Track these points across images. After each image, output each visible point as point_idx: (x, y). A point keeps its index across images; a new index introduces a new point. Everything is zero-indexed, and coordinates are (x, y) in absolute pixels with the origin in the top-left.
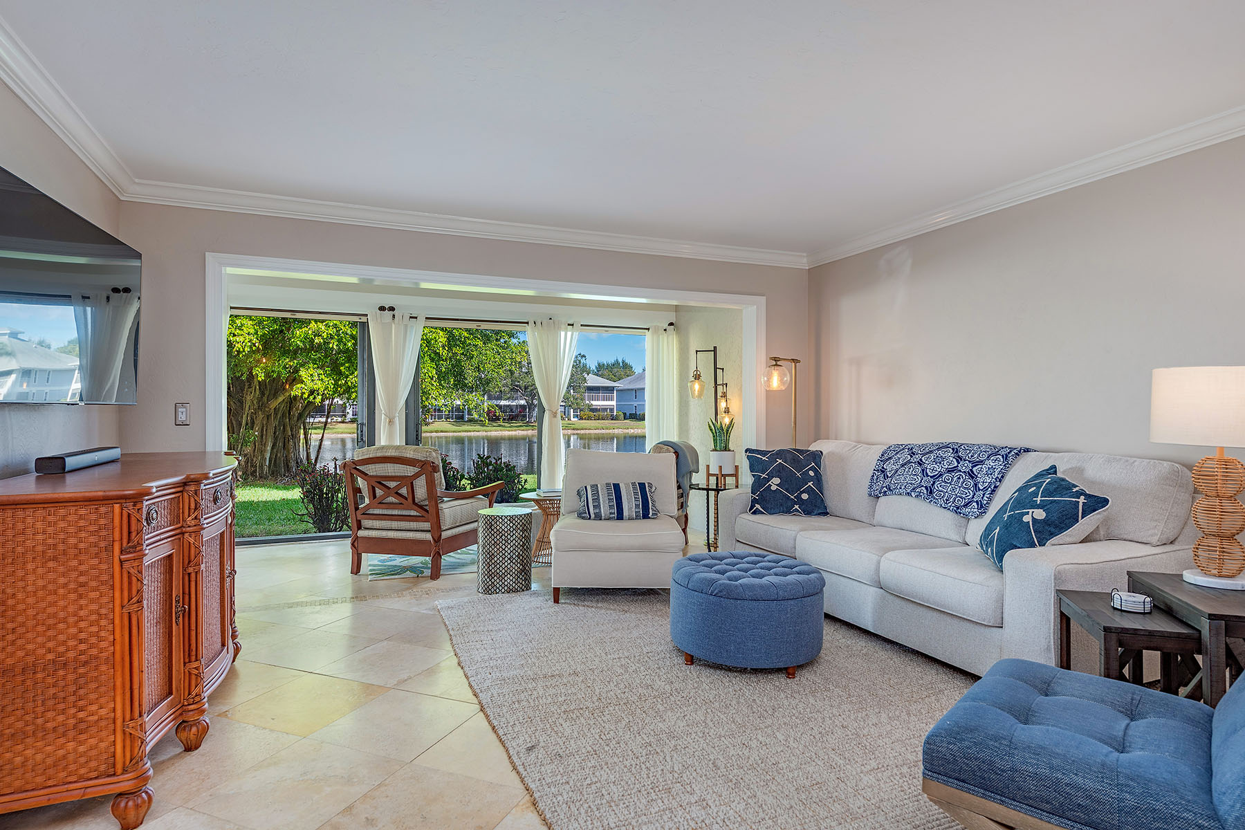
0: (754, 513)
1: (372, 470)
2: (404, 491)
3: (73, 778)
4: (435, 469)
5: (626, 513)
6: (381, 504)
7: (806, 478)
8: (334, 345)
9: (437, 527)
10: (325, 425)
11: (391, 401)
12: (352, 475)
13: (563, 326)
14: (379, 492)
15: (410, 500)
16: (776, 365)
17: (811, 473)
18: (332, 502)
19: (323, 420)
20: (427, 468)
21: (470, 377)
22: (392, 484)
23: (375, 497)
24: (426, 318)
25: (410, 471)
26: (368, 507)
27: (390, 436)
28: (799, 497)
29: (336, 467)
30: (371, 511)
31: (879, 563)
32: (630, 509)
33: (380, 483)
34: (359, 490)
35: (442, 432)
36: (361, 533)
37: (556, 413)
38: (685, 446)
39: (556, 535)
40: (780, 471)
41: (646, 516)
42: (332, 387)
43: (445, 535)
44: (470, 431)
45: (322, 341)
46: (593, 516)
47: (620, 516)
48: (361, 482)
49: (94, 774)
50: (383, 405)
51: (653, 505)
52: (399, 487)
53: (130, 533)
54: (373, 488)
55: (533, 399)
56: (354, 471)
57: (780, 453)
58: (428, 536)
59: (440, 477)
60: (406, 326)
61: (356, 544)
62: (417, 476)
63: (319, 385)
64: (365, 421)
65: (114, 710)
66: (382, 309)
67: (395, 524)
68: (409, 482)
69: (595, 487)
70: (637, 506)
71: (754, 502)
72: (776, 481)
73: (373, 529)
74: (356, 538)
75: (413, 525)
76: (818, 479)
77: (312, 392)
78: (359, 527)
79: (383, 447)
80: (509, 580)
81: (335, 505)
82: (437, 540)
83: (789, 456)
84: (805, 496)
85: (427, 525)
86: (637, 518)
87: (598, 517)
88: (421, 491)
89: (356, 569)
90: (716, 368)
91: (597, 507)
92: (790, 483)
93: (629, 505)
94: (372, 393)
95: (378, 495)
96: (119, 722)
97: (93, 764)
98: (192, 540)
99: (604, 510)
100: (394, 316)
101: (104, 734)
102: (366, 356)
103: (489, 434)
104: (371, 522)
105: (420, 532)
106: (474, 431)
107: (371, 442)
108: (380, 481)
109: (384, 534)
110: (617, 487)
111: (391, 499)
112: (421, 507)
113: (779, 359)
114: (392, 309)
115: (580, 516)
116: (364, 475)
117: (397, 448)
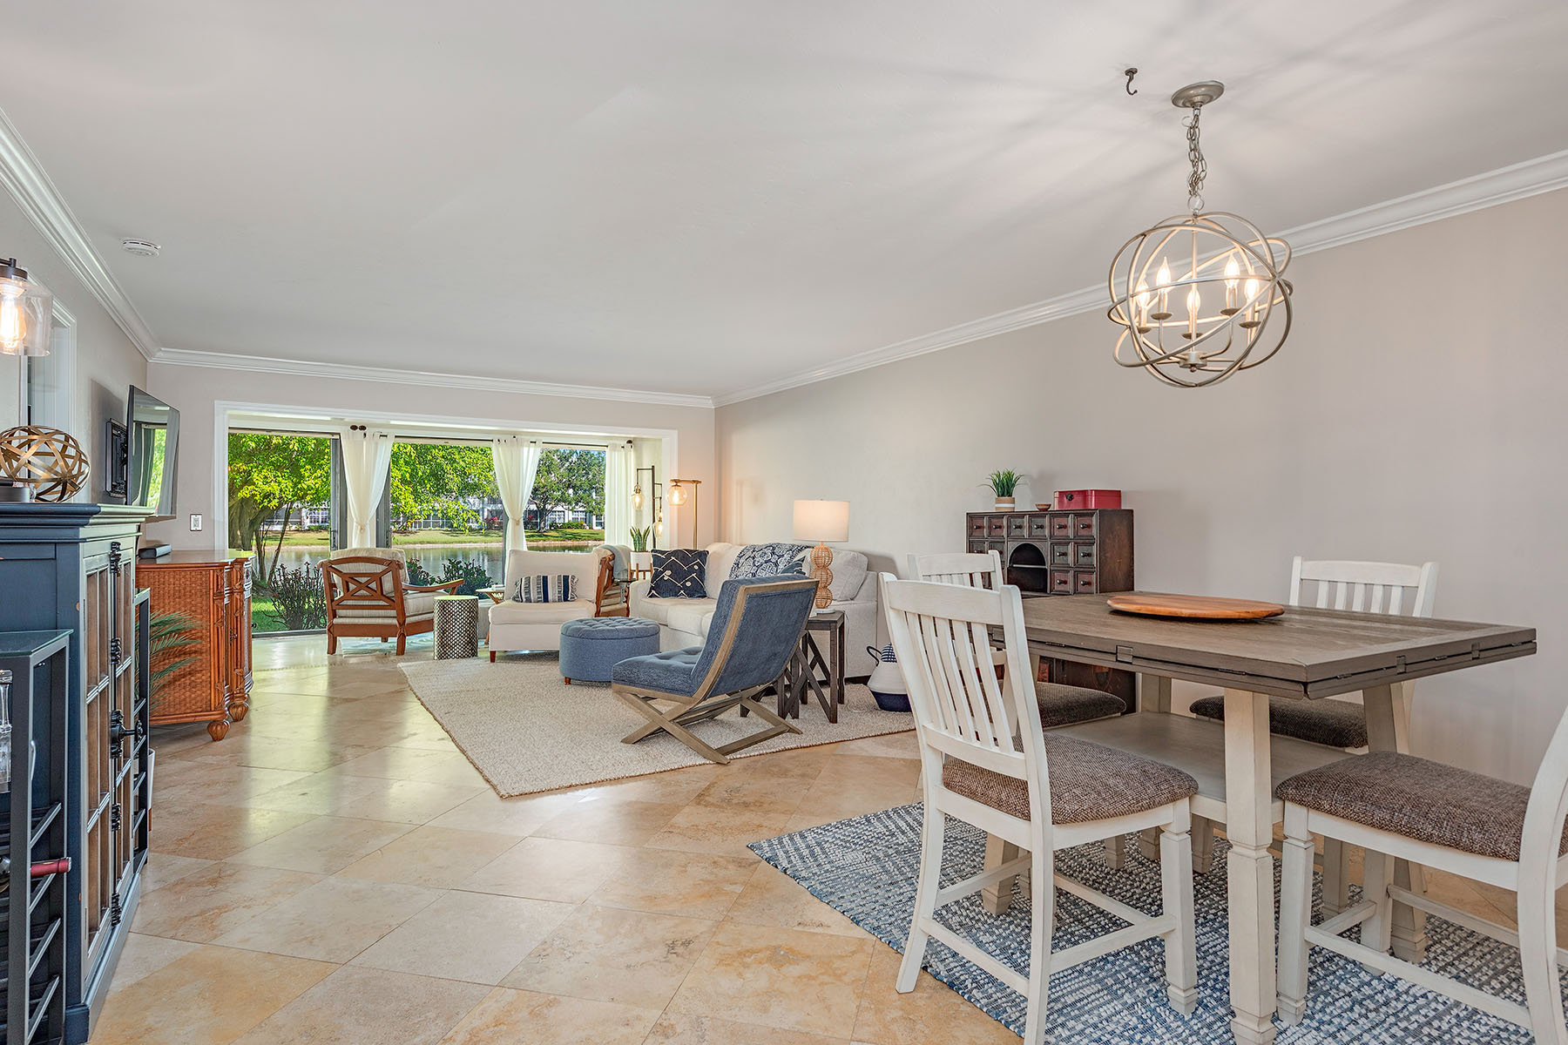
0: (650, 597)
1: (346, 568)
2: (373, 585)
3: (188, 711)
4: (400, 566)
5: (550, 597)
6: (353, 596)
7: (691, 570)
8: (295, 446)
9: (402, 614)
10: (283, 534)
11: (362, 508)
12: (328, 573)
13: (525, 443)
14: (352, 586)
15: (379, 592)
16: (676, 485)
17: (696, 567)
18: (304, 604)
19: (279, 528)
20: (393, 566)
21: (454, 482)
22: (363, 580)
23: (348, 590)
24: (396, 437)
25: (379, 568)
26: (342, 599)
27: (361, 539)
28: (684, 585)
29: (308, 571)
30: (345, 603)
31: (702, 619)
32: (554, 594)
33: (352, 578)
34: (335, 586)
35: (429, 543)
36: (336, 621)
37: (519, 521)
38: (623, 550)
39: (492, 612)
40: (671, 566)
41: (566, 599)
42: (291, 490)
43: (408, 620)
44: (465, 542)
45: (281, 441)
46: (524, 600)
47: (546, 600)
48: (336, 578)
49: (200, 710)
50: (355, 515)
51: (572, 592)
52: (369, 582)
53: (218, 585)
54: (347, 583)
55: (545, 503)
56: (330, 569)
57: (675, 553)
58: (395, 621)
59: (405, 573)
60: (377, 444)
61: (331, 630)
62: (384, 572)
63: (275, 488)
64: (337, 528)
65: (210, 677)
66: (354, 428)
67: (366, 612)
68: (378, 578)
69: (528, 579)
70: (559, 592)
71: (652, 588)
72: (668, 572)
73: (345, 618)
74: (332, 625)
75: (382, 612)
76: (701, 572)
77: (267, 496)
78: (335, 616)
79: (355, 550)
80: (458, 649)
81: (307, 607)
82: (402, 624)
83: (680, 555)
84: (688, 584)
85: (393, 613)
86: (559, 601)
87: (529, 600)
88: (388, 585)
89: (332, 649)
90: (654, 484)
91: (528, 592)
92: (678, 574)
93: (553, 592)
94: (344, 503)
95: (351, 589)
96: (213, 683)
97: (199, 704)
98: (238, 597)
99: (533, 596)
100: (365, 434)
101: (204, 689)
102: (338, 470)
103: (489, 545)
104: (344, 611)
105: (388, 618)
106: (470, 542)
107: (344, 545)
108: (352, 577)
109: (356, 621)
110: (545, 579)
111: (363, 592)
112: (388, 598)
113: (679, 481)
114: (363, 428)
115: (514, 599)
116: (338, 572)
117: (368, 550)
